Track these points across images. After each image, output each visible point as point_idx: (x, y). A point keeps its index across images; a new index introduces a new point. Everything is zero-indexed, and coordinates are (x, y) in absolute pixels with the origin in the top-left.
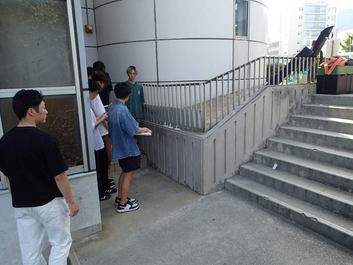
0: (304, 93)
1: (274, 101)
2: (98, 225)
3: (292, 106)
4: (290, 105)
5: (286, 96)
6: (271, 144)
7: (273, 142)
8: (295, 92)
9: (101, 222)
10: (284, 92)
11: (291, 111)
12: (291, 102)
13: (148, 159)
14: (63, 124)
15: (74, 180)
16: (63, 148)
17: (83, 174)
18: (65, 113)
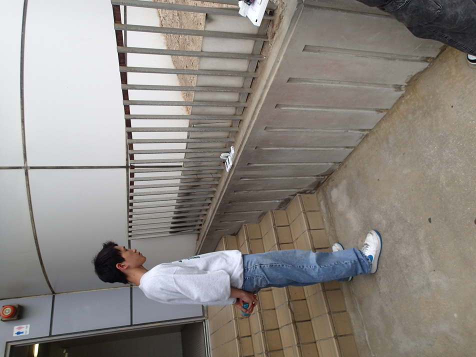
13: (304, 192)
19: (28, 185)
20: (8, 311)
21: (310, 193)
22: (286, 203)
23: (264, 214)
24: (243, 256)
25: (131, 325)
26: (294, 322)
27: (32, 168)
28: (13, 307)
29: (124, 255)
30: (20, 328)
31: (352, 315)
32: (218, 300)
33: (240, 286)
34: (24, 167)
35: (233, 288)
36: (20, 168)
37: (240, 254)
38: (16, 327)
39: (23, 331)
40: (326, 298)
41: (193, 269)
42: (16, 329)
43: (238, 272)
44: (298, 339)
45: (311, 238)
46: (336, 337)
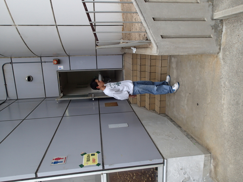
2: (205, 156)
14: (127, 179)
15: (168, 172)
16: (144, 179)
17: (165, 167)
18: (120, 178)
19: (58, 31)
25: (97, 69)
27: (58, 25)
30: (60, 67)
34: (55, 25)
36: (54, 25)
38: (59, 66)
39: (61, 68)
42: (59, 67)
45: (161, 70)
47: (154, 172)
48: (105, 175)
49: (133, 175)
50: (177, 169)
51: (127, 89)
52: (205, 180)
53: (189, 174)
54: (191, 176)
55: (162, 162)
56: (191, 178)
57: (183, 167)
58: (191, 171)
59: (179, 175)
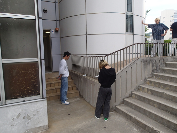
0: (161, 62)
1: (143, 66)
2: (46, 125)
3: (153, 68)
4: (152, 68)
5: (150, 63)
6: (141, 88)
7: (142, 87)
8: (155, 61)
9: (48, 124)
10: (148, 61)
11: (153, 71)
12: (153, 66)
13: (79, 93)
14: (31, 75)
15: (35, 102)
16: (31, 87)
17: (40, 100)
18: (33, 70)
20: (57, 29)
21: (79, 94)
22: (78, 89)
23: (75, 85)
24: (67, 77)
26: (52, 89)
27: (86, 36)
28: (58, 30)
29: (68, 57)
31: (53, 100)
32: (60, 72)
33: (62, 76)
35: (62, 75)
36: (86, 34)
37: (68, 76)
38: (54, 31)
40: (57, 96)
41: (65, 68)
43: (65, 76)
44: (49, 90)
45: (69, 94)
46: (49, 97)
47: (36, 93)
48: (37, 60)
49: (35, 79)
50: (38, 108)
51: (66, 73)
52: (27, 132)
53: (33, 118)
54: (31, 120)
55: (44, 97)
56: (30, 121)
57: (39, 112)
58: (35, 119)
59: (33, 111)
